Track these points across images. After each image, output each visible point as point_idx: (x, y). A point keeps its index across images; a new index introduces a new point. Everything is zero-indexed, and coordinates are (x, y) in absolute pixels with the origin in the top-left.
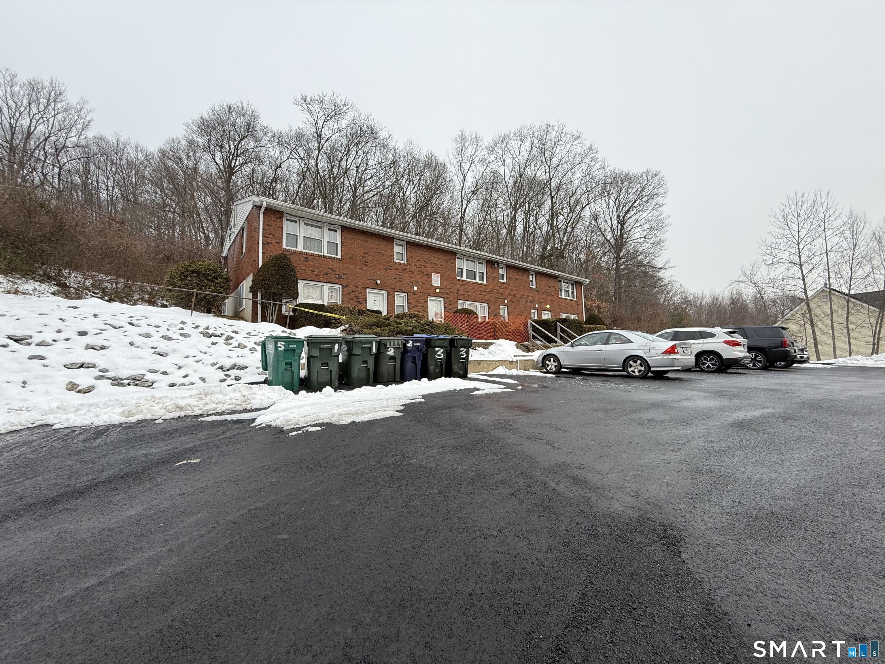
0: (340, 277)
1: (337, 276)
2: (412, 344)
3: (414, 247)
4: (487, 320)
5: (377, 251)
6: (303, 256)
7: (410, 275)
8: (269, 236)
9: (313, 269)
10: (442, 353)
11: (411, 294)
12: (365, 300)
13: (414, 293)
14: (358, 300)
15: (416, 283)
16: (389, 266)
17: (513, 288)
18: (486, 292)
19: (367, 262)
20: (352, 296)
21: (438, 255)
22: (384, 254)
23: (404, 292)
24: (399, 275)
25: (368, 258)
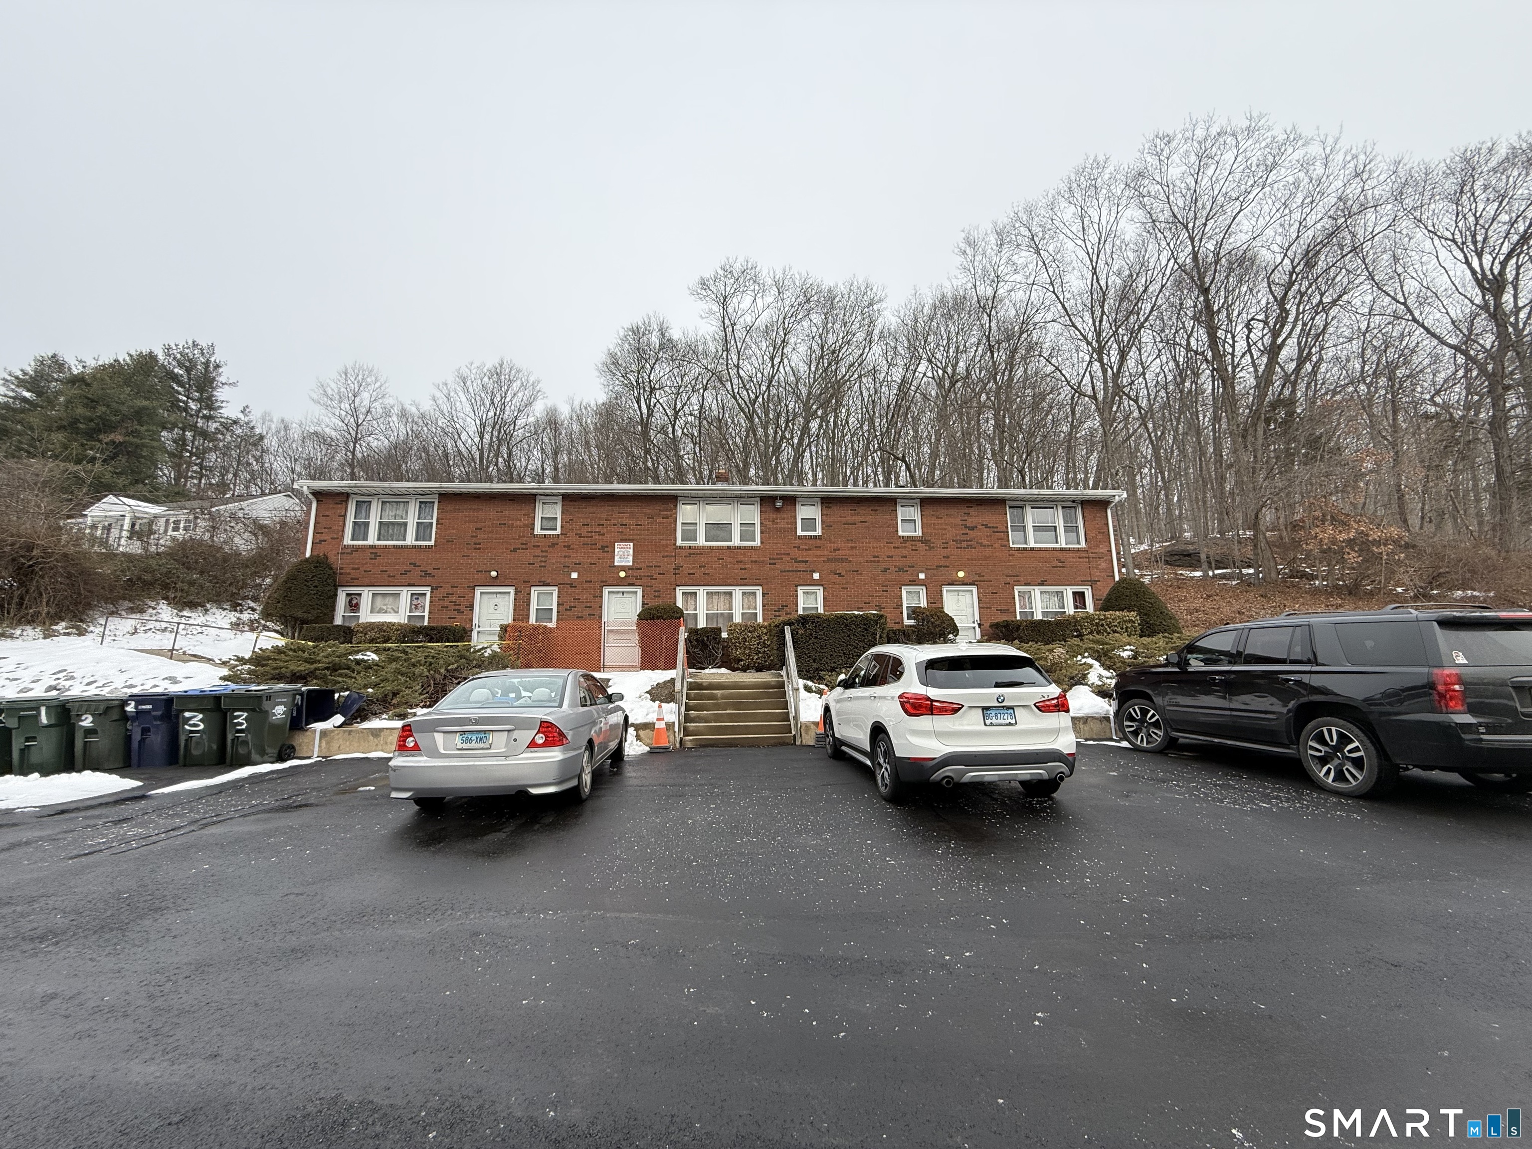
0: (427, 574)
1: (423, 574)
2: (136, 707)
3: (576, 503)
4: (760, 619)
5: (499, 522)
6: (371, 550)
7: (564, 554)
8: (323, 531)
9: (384, 569)
10: (201, 720)
11: (566, 586)
12: (471, 607)
13: (572, 584)
14: (457, 607)
15: (576, 566)
16: (522, 544)
17: (838, 544)
18: (756, 561)
19: (479, 544)
20: (446, 603)
21: (629, 508)
22: (512, 524)
23: (548, 585)
24: (542, 557)
25: (481, 535)
